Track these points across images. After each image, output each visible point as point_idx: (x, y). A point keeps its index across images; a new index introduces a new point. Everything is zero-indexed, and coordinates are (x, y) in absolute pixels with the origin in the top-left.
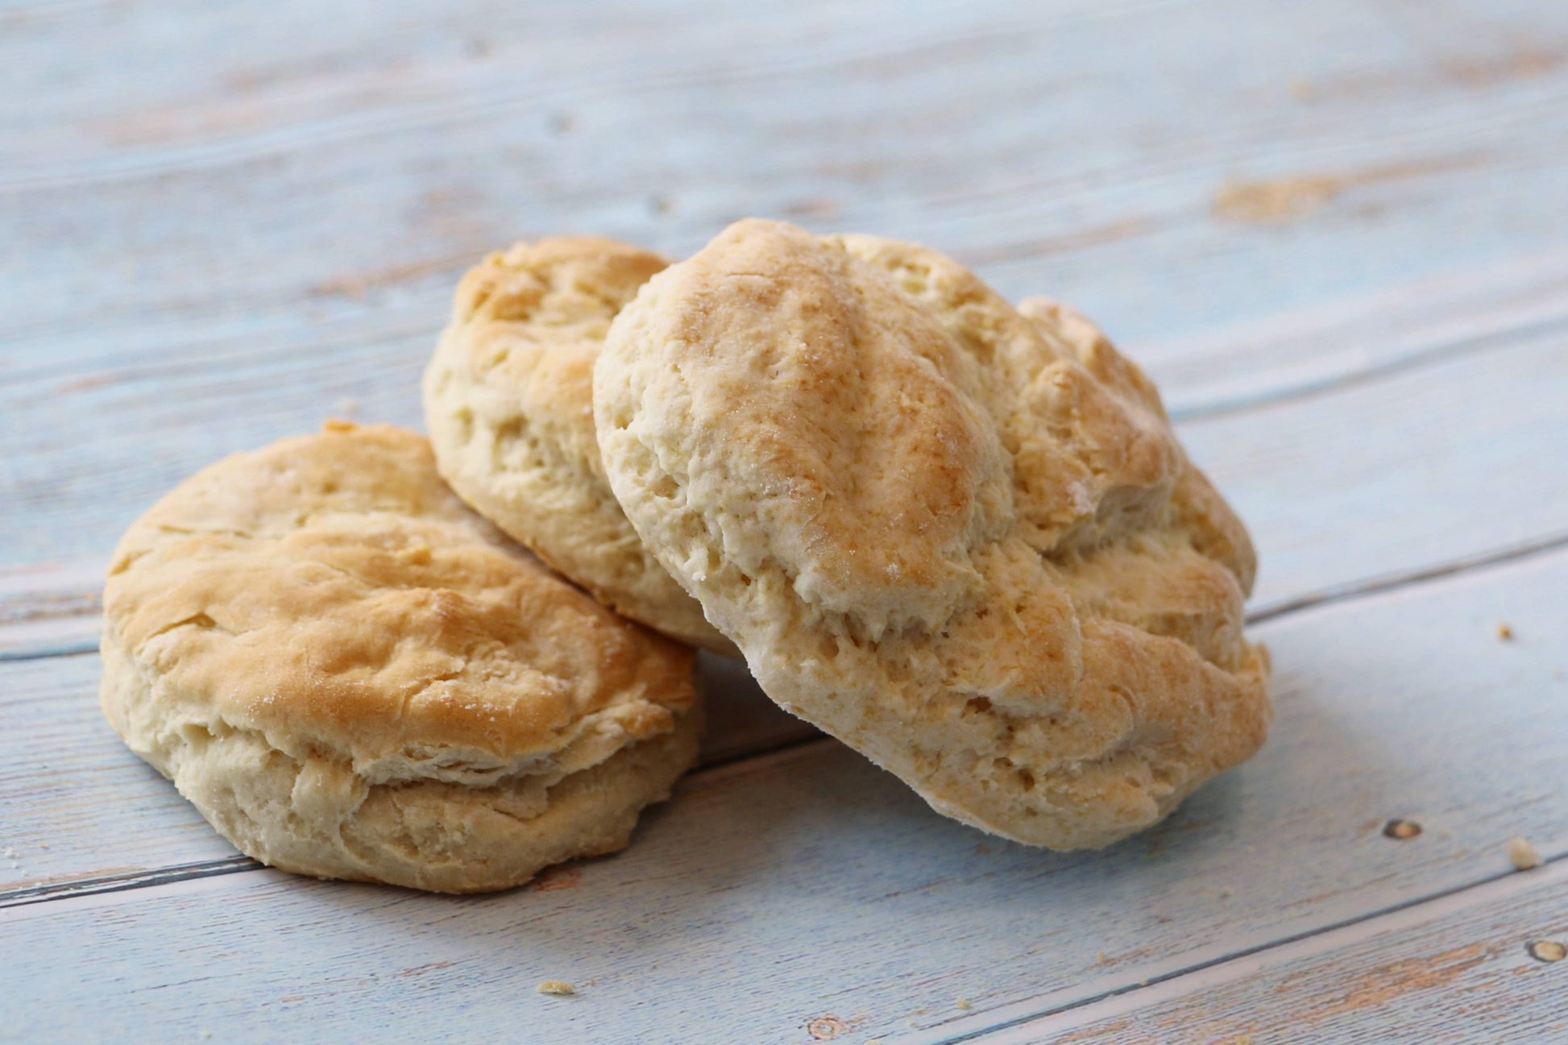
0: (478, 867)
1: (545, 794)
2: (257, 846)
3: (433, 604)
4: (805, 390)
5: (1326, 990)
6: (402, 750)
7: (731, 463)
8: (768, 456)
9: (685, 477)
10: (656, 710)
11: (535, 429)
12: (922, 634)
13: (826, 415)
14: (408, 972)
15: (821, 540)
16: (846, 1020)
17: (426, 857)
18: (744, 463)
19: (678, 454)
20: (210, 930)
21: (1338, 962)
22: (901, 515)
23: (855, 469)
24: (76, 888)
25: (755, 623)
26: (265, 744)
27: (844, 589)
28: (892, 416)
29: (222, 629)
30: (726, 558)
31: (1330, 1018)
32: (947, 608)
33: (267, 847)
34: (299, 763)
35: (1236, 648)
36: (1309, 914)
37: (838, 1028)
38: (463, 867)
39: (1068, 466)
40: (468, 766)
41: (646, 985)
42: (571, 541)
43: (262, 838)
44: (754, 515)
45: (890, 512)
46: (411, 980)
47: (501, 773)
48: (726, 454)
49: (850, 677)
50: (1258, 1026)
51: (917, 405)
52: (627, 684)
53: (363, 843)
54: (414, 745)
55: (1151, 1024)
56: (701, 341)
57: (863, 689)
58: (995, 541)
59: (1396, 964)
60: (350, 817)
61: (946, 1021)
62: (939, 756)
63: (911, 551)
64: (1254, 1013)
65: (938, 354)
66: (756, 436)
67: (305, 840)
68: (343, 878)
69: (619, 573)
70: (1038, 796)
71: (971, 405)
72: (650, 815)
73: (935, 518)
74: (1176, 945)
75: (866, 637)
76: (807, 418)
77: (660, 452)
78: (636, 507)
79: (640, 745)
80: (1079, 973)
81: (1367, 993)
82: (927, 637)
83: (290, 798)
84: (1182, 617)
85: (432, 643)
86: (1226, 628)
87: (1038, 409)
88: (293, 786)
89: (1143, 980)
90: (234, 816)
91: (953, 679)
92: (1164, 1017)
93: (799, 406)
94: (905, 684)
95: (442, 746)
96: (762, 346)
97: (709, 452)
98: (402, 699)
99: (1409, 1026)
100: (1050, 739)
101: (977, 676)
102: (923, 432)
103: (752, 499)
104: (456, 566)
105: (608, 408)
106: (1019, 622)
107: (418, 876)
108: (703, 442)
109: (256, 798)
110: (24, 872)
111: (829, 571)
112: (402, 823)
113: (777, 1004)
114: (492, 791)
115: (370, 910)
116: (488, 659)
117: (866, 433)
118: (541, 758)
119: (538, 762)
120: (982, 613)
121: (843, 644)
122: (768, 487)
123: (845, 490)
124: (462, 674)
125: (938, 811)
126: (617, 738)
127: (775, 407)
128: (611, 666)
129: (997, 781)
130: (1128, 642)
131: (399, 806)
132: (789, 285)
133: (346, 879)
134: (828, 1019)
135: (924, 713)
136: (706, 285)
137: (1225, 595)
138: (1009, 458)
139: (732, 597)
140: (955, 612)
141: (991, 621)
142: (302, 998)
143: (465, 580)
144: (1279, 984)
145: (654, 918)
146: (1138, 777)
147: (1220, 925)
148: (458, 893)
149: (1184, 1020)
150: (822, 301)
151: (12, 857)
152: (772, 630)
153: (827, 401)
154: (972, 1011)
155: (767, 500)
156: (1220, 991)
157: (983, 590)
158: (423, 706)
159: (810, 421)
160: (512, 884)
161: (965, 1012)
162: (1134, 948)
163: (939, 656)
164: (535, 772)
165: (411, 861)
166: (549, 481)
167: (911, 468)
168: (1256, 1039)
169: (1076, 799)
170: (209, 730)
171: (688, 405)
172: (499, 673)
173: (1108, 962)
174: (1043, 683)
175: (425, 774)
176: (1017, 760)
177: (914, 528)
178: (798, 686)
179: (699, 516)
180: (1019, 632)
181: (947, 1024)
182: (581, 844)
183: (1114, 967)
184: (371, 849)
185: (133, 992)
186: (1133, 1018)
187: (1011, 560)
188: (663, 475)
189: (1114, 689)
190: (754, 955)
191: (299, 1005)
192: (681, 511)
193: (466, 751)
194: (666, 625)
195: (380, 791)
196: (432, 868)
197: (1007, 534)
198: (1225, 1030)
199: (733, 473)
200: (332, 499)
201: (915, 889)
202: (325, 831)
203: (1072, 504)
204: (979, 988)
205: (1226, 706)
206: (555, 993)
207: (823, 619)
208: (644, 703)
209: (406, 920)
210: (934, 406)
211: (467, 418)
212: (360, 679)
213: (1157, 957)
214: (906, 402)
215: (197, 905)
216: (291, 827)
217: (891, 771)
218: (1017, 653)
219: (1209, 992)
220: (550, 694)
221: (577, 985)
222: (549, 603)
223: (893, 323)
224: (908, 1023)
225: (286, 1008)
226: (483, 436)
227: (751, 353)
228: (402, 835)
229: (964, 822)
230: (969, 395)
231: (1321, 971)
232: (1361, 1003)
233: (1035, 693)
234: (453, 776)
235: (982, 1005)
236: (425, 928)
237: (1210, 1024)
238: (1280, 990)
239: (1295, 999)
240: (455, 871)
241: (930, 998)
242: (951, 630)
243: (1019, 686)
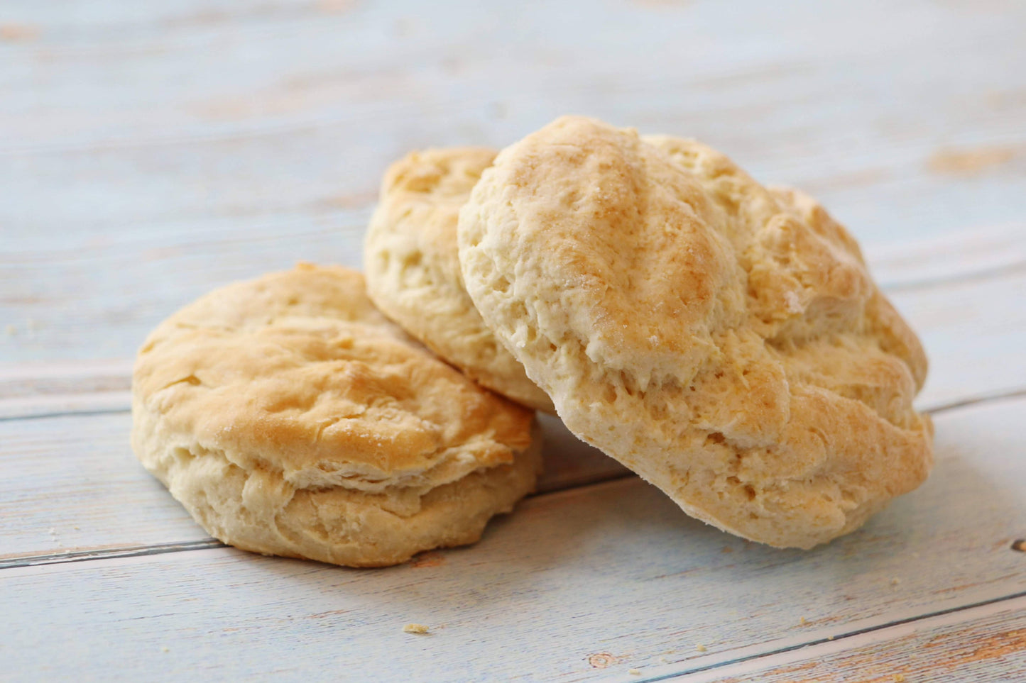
0: (369, 547)
1: (419, 501)
2: (221, 531)
3: (348, 370)
4: (598, 218)
5: (962, 646)
6: (316, 464)
7: (543, 266)
8: (568, 260)
9: (513, 277)
10: (500, 447)
11: (427, 260)
12: (676, 388)
13: (612, 235)
14: (315, 616)
15: (604, 318)
16: (617, 655)
17: (334, 540)
18: (552, 266)
19: (509, 261)
20: (181, 584)
21: (971, 629)
22: (661, 303)
23: (631, 272)
24: (93, 555)
25: (559, 377)
26: (226, 460)
27: (619, 352)
28: (658, 238)
29: (205, 385)
30: (539, 332)
31: (963, 665)
32: (693, 369)
33: (227, 531)
34: (248, 473)
35: (907, 414)
36: (954, 597)
37: (610, 660)
38: (359, 548)
39: (785, 281)
40: (364, 477)
41: (479, 629)
42: (448, 334)
43: (223, 525)
44: (558, 301)
45: (653, 301)
46: (316, 620)
47: (386, 483)
48: (540, 259)
49: (624, 415)
50: (910, 669)
51: (676, 231)
52: (481, 429)
53: (290, 529)
54: (325, 461)
55: (834, 665)
56: (528, 186)
57: (633, 423)
58: (730, 327)
59: (1013, 631)
60: (282, 511)
61: (688, 659)
62: (688, 474)
63: (667, 328)
64: (908, 660)
65: (696, 201)
66: (560, 247)
67: (251, 526)
68: (279, 554)
69: (480, 356)
70: (759, 504)
71: (716, 235)
72: (497, 521)
73: (686, 306)
74: (857, 615)
75: (636, 388)
76: (598, 237)
77: (496, 259)
78: (481, 299)
79: (489, 471)
80: (785, 631)
81: (991, 649)
82: (679, 390)
83: (241, 497)
84: (866, 388)
85: (344, 395)
86: (900, 400)
87: (768, 244)
88: (243, 488)
89: (830, 637)
90: (206, 510)
91: (697, 419)
92: (844, 661)
93: (592, 228)
94: (663, 422)
95: (345, 462)
96: (570, 189)
97: (528, 258)
98: (318, 429)
99: (1019, 672)
100: (766, 463)
101: (714, 417)
102: (680, 249)
103: (557, 290)
104: (369, 350)
105: (466, 234)
106: (744, 380)
107: (328, 553)
108: (525, 252)
109: (220, 497)
110: (59, 543)
111: (609, 340)
112: (317, 516)
113: (569, 644)
114: (381, 495)
115: (295, 576)
116: (383, 407)
117: (641, 249)
118: (415, 475)
119: (413, 477)
120: (719, 375)
121: (620, 392)
122: (568, 281)
123: (623, 286)
124: (362, 415)
125: (688, 514)
126: (471, 464)
127: (575, 228)
128: (471, 418)
129: (729, 493)
130: (824, 399)
131: (315, 504)
132: (591, 151)
133: (281, 555)
134: (604, 655)
135: (677, 443)
136: (535, 151)
137: (898, 377)
138: (744, 275)
139: (544, 359)
140: (699, 372)
141: (725, 380)
142: (237, 629)
143: (375, 359)
144: (928, 641)
145: (491, 587)
146: (831, 495)
147: (889, 602)
148: (357, 566)
149: (857, 663)
150: (614, 162)
151: (54, 534)
152: (571, 381)
153: (612, 226)
154: (707, 653)
155: (567, 290)
156: (885, 645)
157: (720, 359)
158: (331, 434)
159: (600, 239)
160: (394, 561)
161: (702, 653)
162: (827, 616)
163: (688, 403)
164: (412, 485)
165: (323, 542)
166: (435, 295)
167: (670, 272)
168: (908, 677)
169: (785, 507)
170: (190, 451)
171: (517, 227)
172: (389, 416)
173: (807, 624)
174: (761, 422)
175: (333, 482)
176: (744, 478)
177: (670, 312)
178: (588, 421)
179: (523, 304)
180: (745, 388)
181: (688, 661)
182: (444, 536)
183: (812, 627)
184: (296, 533)
185: (119, 621)
186: (821, 661)
187: (742, 341)
188: (499, 277)
189: (813, 430)
190: (557, 612)
191: (235, 633)
192: (510, 301)
193: (361, 467)
194: (512, 393)
195: (303, 493)
196: (339, 547)
197: (740, 324)
198: (887, 670)
199: (544, 272)
200: (294, 309)
201: (677, 574)
202: (264, 520)
203: (787, 306)
204: (714, 638)
205: (896, 451)
206: (415, 632)
207: (606, 374)
208: (492, 442)
209: (319, 582)
210: (689, 232)
211: (386, 256)
212: (291, 417)
213: (842, 622)
214: (668, 229)
215: (175, 568)
216: (242, 517)
217: (655, 484)
218: (743, 402)
219: (877, 646)
220: (422, 431)
221: (430, 628)
222: (431, 376)
223: (665, 180)
224: (661, 658)
225: (225, 635)
226: (395, 266)
227: (562, 194)
228: (317, 523)
229: (707, 522)
230: (715, 229)
231: (958, 634)
232: (985, 656)
233: (754, 429)
234: (353, 484)
235: (714, 649)
236: (331, 588)
237: (876, 666)
238: (929, 646)
239: (939, 652)
240: (354, 550)
241: (678, 643)
242: (697, 385)
243: (743, 424)
